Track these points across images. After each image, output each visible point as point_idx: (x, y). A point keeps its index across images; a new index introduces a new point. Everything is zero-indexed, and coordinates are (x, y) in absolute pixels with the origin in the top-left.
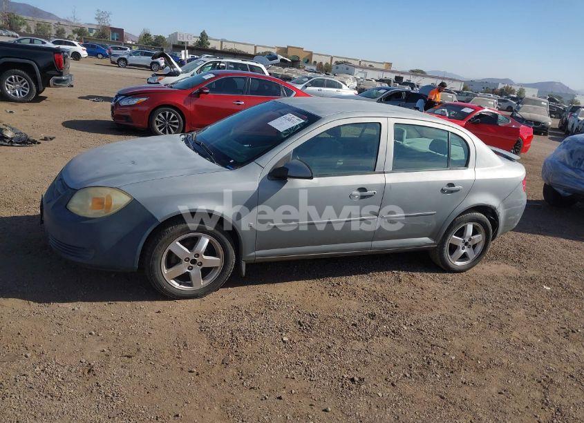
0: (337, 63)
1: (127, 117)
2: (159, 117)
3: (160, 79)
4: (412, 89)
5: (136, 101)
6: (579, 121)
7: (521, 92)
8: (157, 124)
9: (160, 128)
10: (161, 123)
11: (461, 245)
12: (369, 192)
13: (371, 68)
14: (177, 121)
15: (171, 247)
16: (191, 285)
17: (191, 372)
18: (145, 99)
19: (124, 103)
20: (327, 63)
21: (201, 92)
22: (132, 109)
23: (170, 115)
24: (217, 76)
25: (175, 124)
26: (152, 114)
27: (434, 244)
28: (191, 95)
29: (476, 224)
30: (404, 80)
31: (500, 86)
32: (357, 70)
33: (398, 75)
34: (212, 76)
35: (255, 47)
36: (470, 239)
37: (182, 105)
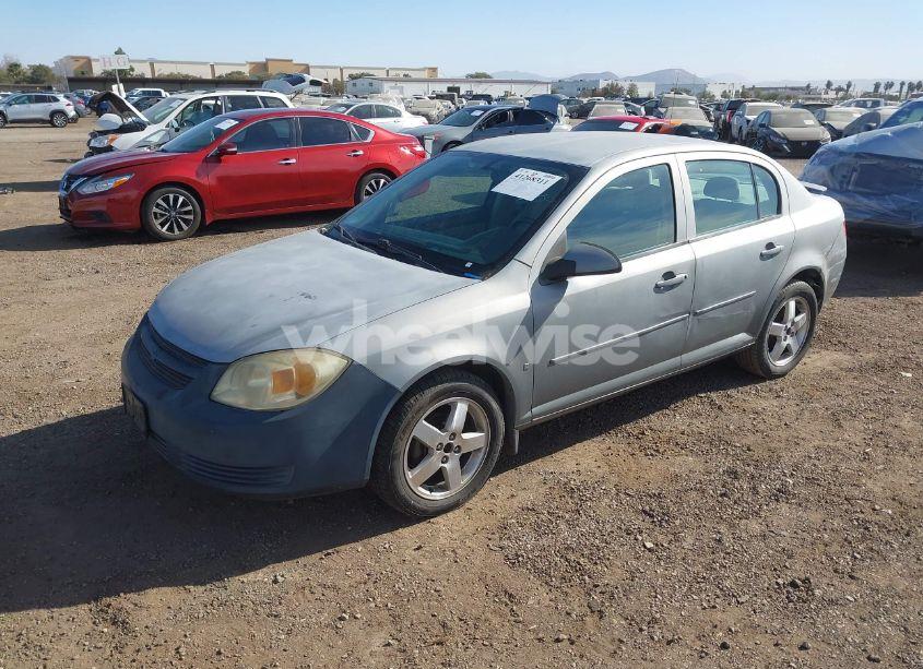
0: (352, 77)
1: (99, 214)
2: (158, 206)
3: (113, 140)
4: (489, 103)
5: (110, 184)
6: (748, 121)
7: (632, 89)
8: (156, 218)
9: (162, 225)
10: (162, 215)
11: (783, 334)
12: (679, 277)
13: (407, 79)
14: (190, 208)
15: (416, 433)
16: (444, 488)
17: (558, 640)
18: (126, 178)
19: (88, 189)
20: (335, 80)
21: (223, 152)
22: (106, 198)
23: (176, 199)
24: (242, 121)
25: (187, 213)
26: (145, 201)
27: (752, 341)
28: (206, 160)
29: (798, 298)
30: (462, 92)
31: (602, 84)
32: (386, 86)
33: (451, 85)
34: (234, 123)
35: (212, 66)
36: (793, 323)
37: (195, 178)
